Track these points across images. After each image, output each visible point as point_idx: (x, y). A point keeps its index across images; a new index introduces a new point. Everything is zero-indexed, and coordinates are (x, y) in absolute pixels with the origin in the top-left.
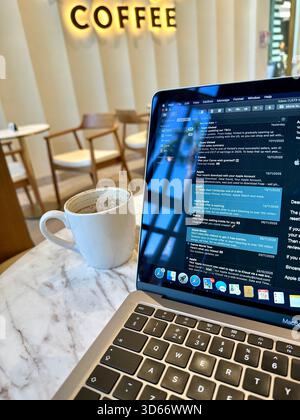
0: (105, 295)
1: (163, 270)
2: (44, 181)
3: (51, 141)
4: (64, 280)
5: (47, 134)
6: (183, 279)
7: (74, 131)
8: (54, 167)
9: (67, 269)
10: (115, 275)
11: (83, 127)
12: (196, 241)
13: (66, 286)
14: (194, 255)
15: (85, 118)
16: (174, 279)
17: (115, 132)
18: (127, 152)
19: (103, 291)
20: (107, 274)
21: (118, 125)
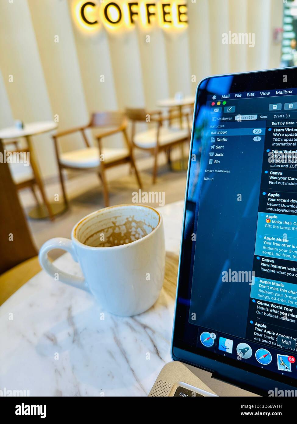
0: (127, 361)
1: (213, 336)
2: (51, 181)
3: (59, 140)
4: (71, 330)
5: (54, 133)
6: (244, 351)
7: (82, 130)
8: (61, 166)
9: (75, 313)
10: (139, 328)
11: (91, 125)
12: (266, 298)
13: (74, 341)
14: (263, 320)
15: (94, 116)
16: (230, 351)
17: (124, 131)
18: (136, 152)
19: (124, 353)
20: (127, 324)
21: (127, 124)
